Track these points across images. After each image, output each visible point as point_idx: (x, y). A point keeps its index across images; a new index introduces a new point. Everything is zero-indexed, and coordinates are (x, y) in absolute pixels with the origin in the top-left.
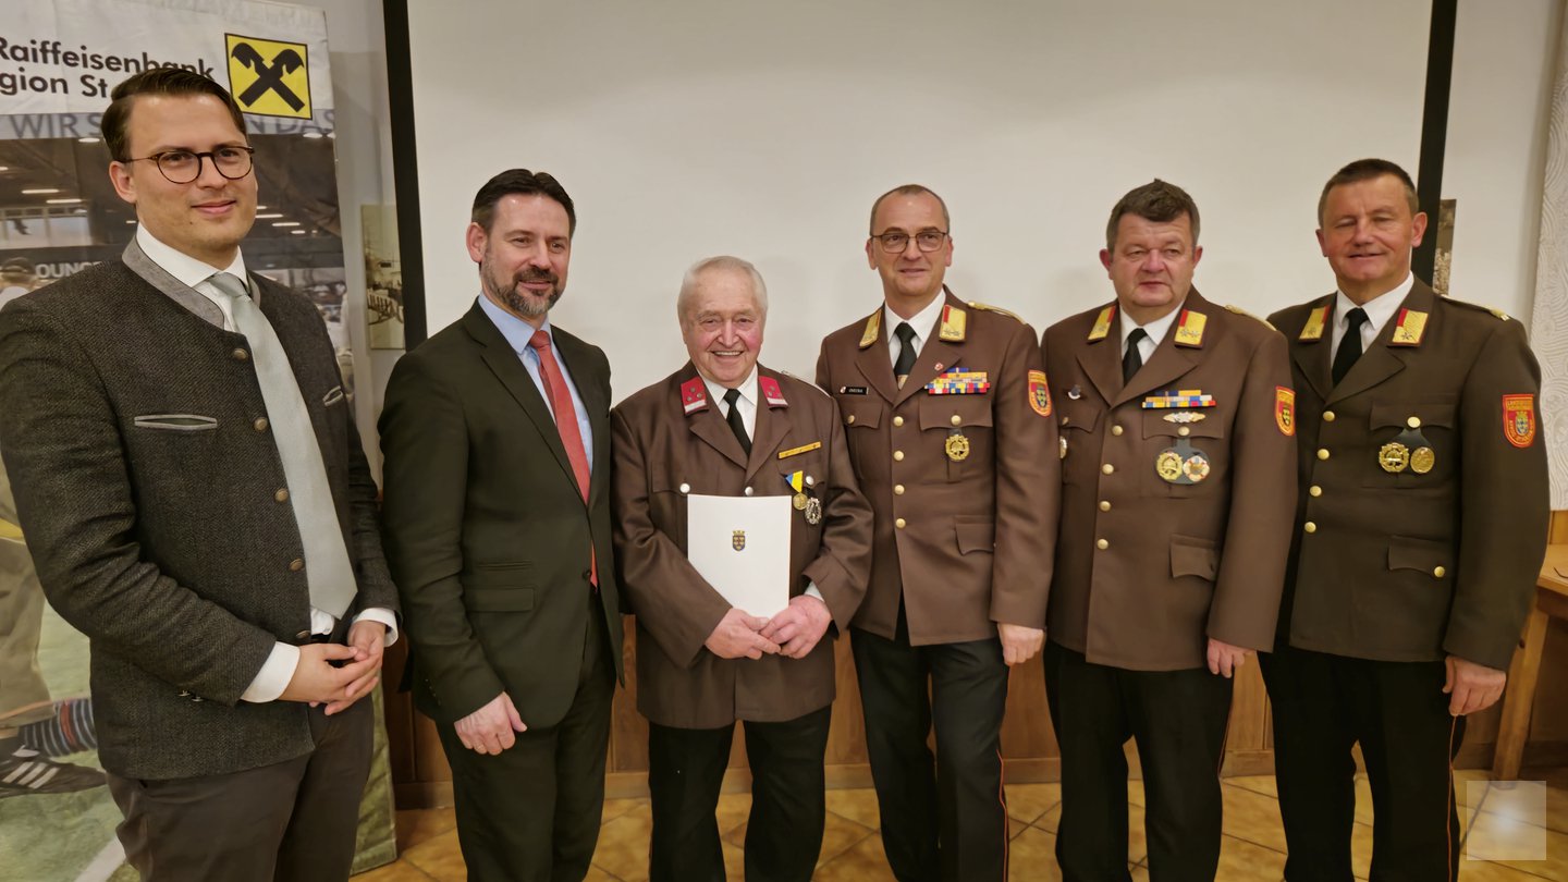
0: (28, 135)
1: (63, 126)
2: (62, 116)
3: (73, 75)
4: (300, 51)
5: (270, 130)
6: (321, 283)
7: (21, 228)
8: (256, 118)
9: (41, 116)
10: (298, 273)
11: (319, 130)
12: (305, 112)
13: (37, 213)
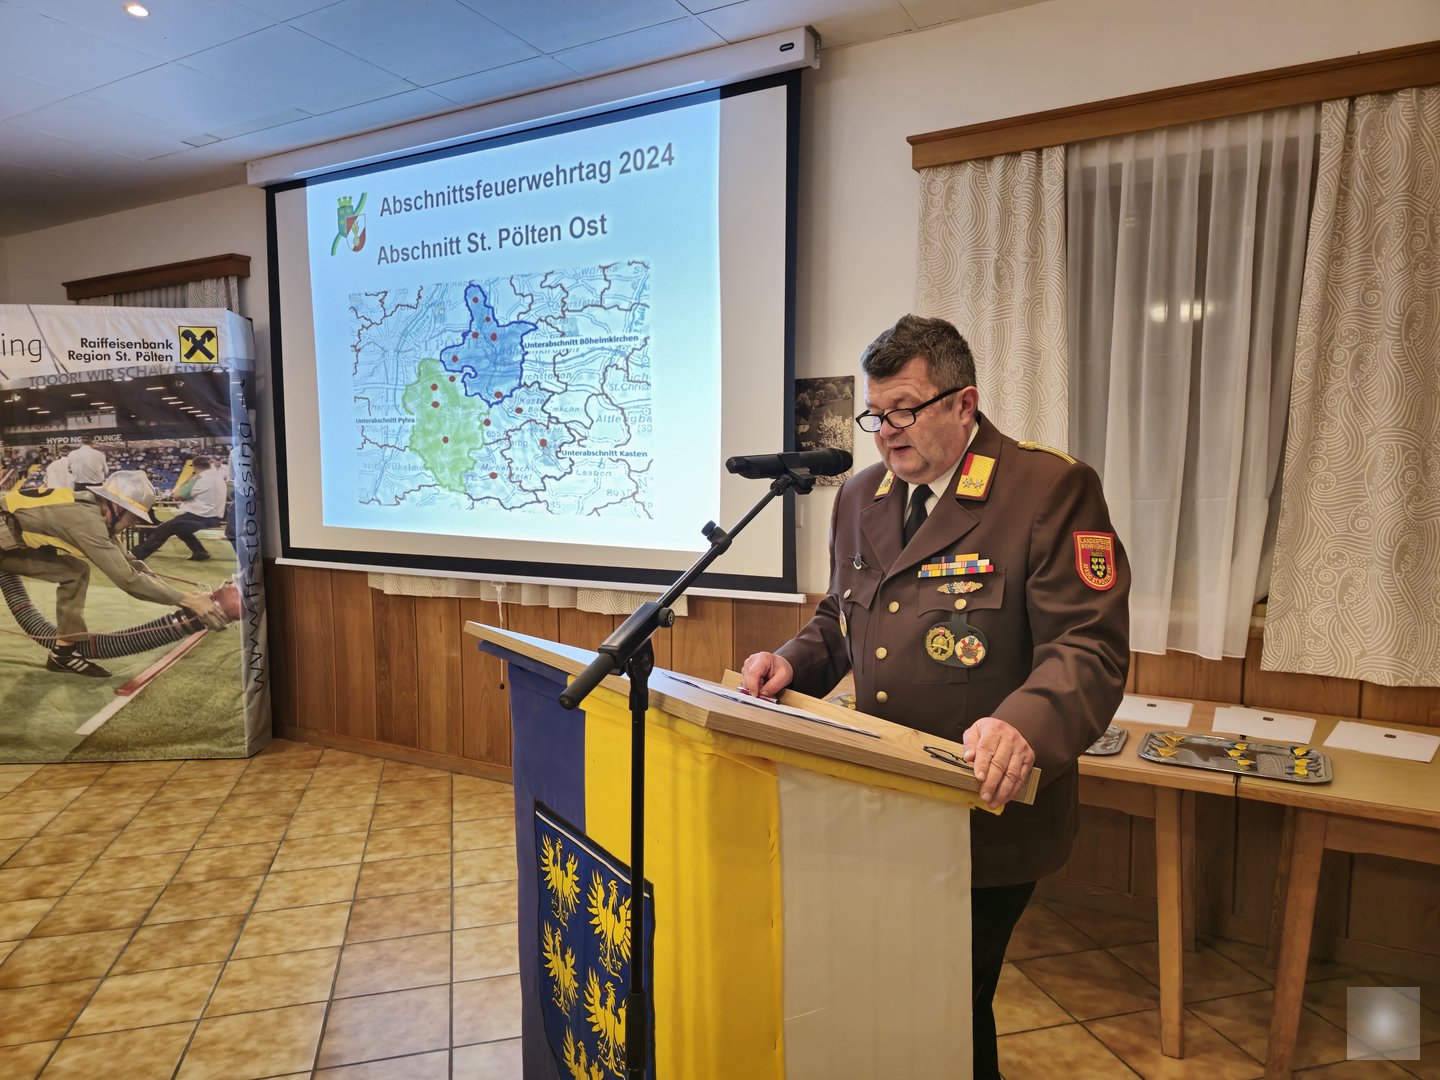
0: (94, 379)
1: (108, 374)
2: (108, 370)
3: (112, 352)
4: (213, 330)
5: (198, 370)
6: (219, 445)
7: (89, 420)
8: (192, 365)
9: (99, 371)
10: (208, 439)
11: (221, 368)
12: (214, 360)
13: (95, 413)
